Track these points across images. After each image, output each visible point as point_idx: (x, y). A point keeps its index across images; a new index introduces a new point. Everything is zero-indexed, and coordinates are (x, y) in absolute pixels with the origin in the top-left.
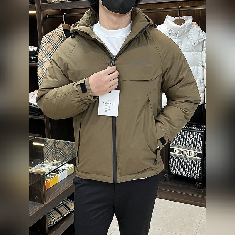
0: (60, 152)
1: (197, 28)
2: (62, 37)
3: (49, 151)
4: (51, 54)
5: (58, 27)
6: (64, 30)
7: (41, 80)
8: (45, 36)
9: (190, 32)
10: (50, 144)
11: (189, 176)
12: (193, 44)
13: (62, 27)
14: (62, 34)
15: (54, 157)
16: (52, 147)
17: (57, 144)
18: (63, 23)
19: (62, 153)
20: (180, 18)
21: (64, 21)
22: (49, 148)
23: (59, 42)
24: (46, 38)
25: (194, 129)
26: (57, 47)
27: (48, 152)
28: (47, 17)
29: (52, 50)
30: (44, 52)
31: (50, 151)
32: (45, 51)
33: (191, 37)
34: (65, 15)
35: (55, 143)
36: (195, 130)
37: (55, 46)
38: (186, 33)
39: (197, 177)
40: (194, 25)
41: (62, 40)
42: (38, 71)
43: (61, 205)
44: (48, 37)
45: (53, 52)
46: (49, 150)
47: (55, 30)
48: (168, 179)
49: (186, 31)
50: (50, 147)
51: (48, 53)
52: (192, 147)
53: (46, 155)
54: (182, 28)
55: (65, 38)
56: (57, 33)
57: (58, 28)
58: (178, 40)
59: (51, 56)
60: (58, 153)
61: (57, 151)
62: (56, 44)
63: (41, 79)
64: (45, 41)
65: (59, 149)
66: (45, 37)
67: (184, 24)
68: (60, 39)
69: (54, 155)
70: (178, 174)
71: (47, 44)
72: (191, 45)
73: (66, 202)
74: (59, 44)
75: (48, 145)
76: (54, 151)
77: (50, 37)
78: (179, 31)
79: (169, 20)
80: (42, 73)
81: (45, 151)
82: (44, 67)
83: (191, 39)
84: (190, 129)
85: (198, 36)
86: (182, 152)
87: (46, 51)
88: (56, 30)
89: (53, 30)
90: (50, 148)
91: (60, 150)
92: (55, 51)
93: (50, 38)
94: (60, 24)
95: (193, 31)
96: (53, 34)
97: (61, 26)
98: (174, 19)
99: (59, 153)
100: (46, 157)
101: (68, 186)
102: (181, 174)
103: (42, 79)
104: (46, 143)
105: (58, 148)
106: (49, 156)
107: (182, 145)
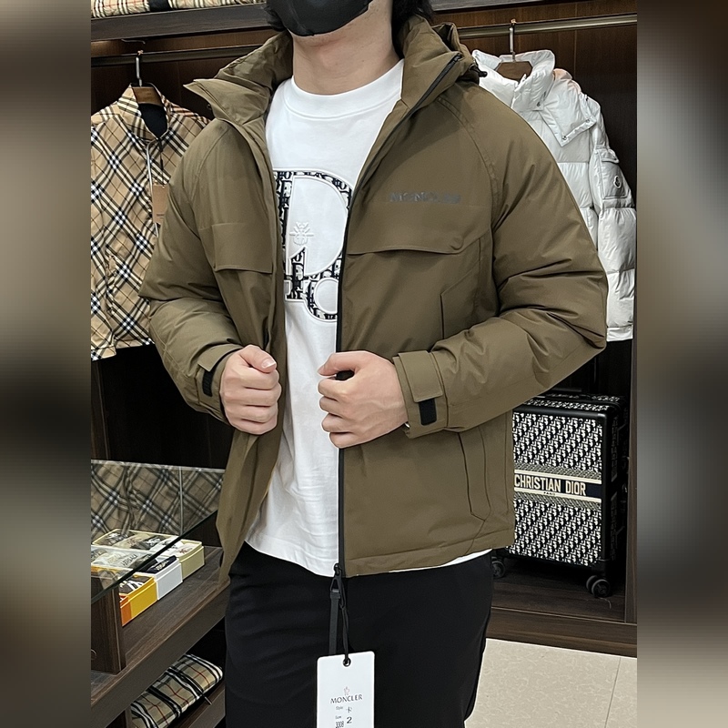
0: (144, 506)
1: (570, 89)
2: (136, 129)
3: (107, 503)
4: (103, 186)
5: (120, 96)
6: (141, 107)
9: (548, 100)
10: (112, 480)
11: (564, 558)
12: (559, 140)
13: (134, 98)
14: (135, 119)
15: (124, 523)
16: (118, 489)
17: (133, 480)
18: (135, 84)
19: (148, 509)
20: (514, 58)
21: (138, 75)
22: (106, 495)
23: (124, 144)
25: (572, 409)
26: (120, 162)
27: (104, 507)
29: (106, 172)
31: (112, 503)
34: (140, 57)
35: (126, 477)
36: (576, 410)
37: (114, 158)
38: (536, 106)
39: (591, 560)
40: (559, 78)
41: (134, 140)
43: (168, 677)
44: (91, 129)
45: (109, 177)
46: (107, 499)
47: (112, 106)
48: (498, 573)
49: (536, 98)
50: (109, 490)
51: (94, 183)
52: (570, 467)
53: (97, 517)
54: (523, 88)
55: (145, 130)
56: (117, 117)
57: (120, 99)
59: (103, 190)
60: (136, 507)
61: (134, 503)
62: (116, 153)
65: (139, 496)
67: (530, 78)
68: (130, 135)
69: (124, 515)
70: (530, 555)
72: (554, 143)
73: (184, 665)
74: (125, 152)
75: (103, 483)
76: (124, 501)
77: (97, 129)
78: (514, 100)
79: (483, 65)
81: (94, 505)
83: (554, 122)
84: (561, 408)
85: (576, 112)
86: (540, 483)
88: (115, 106)
89: (104, 108)
90: (110, 494)
91: (143, 498)
92: (113, 175)
93: (95, 134)
94: (127, 87)
95: (557, 99)
96: (106, 118)
97: (129, 92)
99: (141, 507)
100: (99, 525)
101: (189, 610)
102: (540, 555)
104: (95, 477)
105: (135, 492)
106: (107, 519)
107: (537, 462)
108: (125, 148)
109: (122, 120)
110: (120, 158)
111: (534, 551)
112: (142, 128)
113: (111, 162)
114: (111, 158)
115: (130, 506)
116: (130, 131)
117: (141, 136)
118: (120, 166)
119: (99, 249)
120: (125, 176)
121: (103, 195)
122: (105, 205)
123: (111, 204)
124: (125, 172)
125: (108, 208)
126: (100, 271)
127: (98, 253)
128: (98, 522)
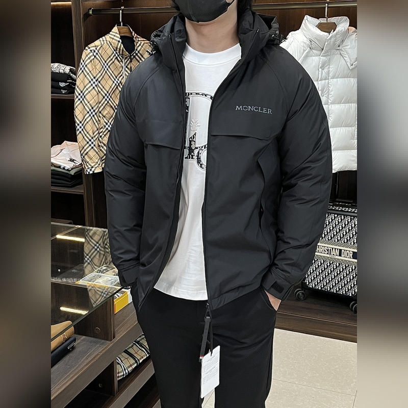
2: (118, 49)
3: (94, 250)
4: (99, 80)
5: (111, 31)
6: (122, 38)
7: (81, 125)
8: (89, 48)
9: (345, 43)
10: (96, 238)
11: (339, 291)
12: (349, 66)
13: (118, 32)
14: (118, 44)
16: (99, 243)
18: (119, 25)
20: (327, 20)
21: (121, 20)
22: (93, 245)
23: (111, 57)
24: (91, 51)
25: (348, 211)
26: (109, 67)
27: (92, 252)
28: (91, 12)
29: (101, 72)
30: (88, 76)
32: (88, 74)
33: (345, 53)
34: (122, 10)
35: (104, 236)
36: (350, 212)
37: (106, 64)
38: (337, 47)
39: (353, 293)
40: (351, 32)
41: (116, 55)
42: (76, 109)
44: (94, 48)
45: (103, 75)
46: (94, 248)
47: (106, 36)
48: (302, 298)
49: (338, 43)
50: (95, 243)
51: (95, 78)
52: (344, 242)
53: (88, 257)
54: (331, 37)
55: (123, 50)
56: (108, 42)
57: (111, 33)
58: (325, 58)
59: (99, 82)
61: (108, 250)
62: (107, 62)
63: (81, 122)
64: (89, 56)
66: (89, 50)
67: (335, 32)
68: (115, 52)
69: (102, 256)
70: (320, 289)
71: (92, 62)
72: (346, 67)
74: (112, 61)
75: (92, 239)
76: (102, 249)
77: (98, 49)
78: (326, 43)
79: (310, 24)
80: (84, 112)
81: (86, 250)
82: (87, 102)
83: (347, 56)
84: (342, 211)
86: (328, 250)
87: (90, 74)
88: (108, 37)
89: (101, 37)
90: (96, 245)
92: (105, 74)
93: (97, 51)
94: (114, 26)
95: (349, 43)
96: (103, 43)
97: (115, 29)
98: (317, 21)
100: (88, 261)
102: (325, 289)
103: (83, 123)
104: (88, 236)
106: (93, 258)
107: (327, 239)
108: (112, 59)
109: (111, 44)
110: (109, 64)
111: (322, 286)
112: (121, 49)
113: (104, 67)
114: (104, 64)
115: (105, 252)
116: (115, 50)
117: (121, 53)
118: (109, 69)
119: (96, 114)
120: (111, 75)
121: (99, 84)
122: (100, 90)
123: (103, 89)
124: (111, 73)
125: (101, 92)
126: (95, 125)
127: (95, 116)
128: (88, 259)
